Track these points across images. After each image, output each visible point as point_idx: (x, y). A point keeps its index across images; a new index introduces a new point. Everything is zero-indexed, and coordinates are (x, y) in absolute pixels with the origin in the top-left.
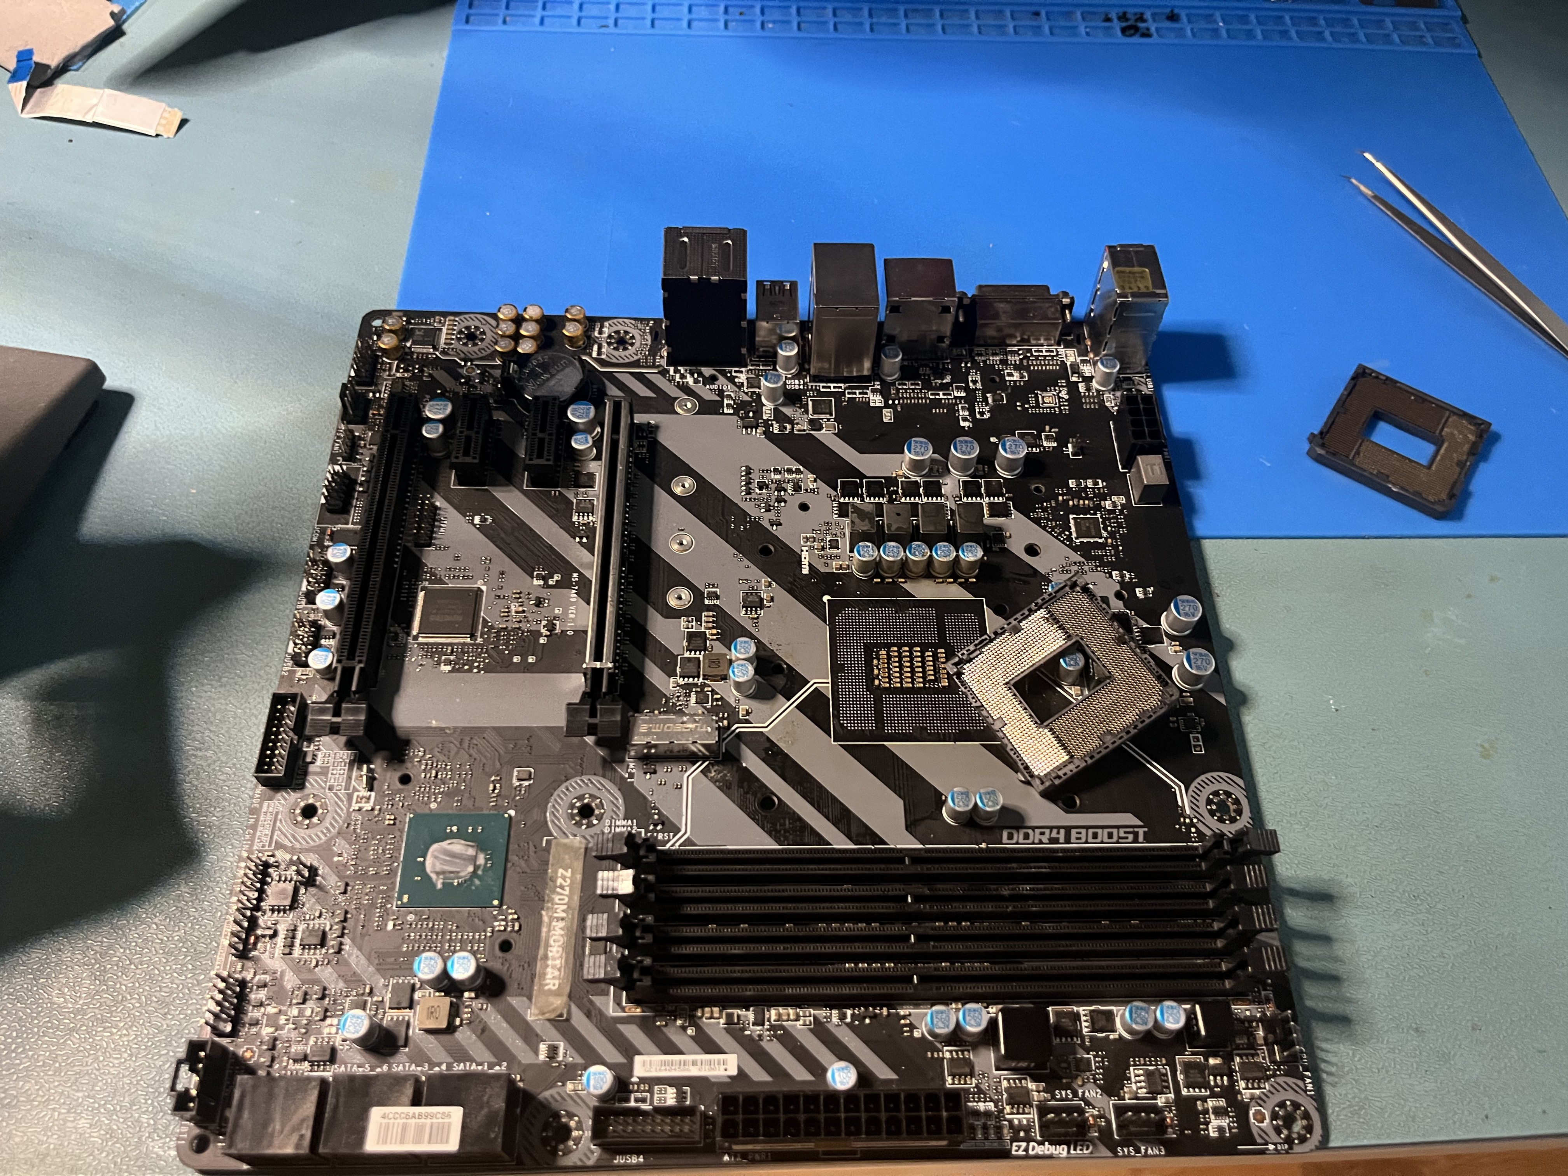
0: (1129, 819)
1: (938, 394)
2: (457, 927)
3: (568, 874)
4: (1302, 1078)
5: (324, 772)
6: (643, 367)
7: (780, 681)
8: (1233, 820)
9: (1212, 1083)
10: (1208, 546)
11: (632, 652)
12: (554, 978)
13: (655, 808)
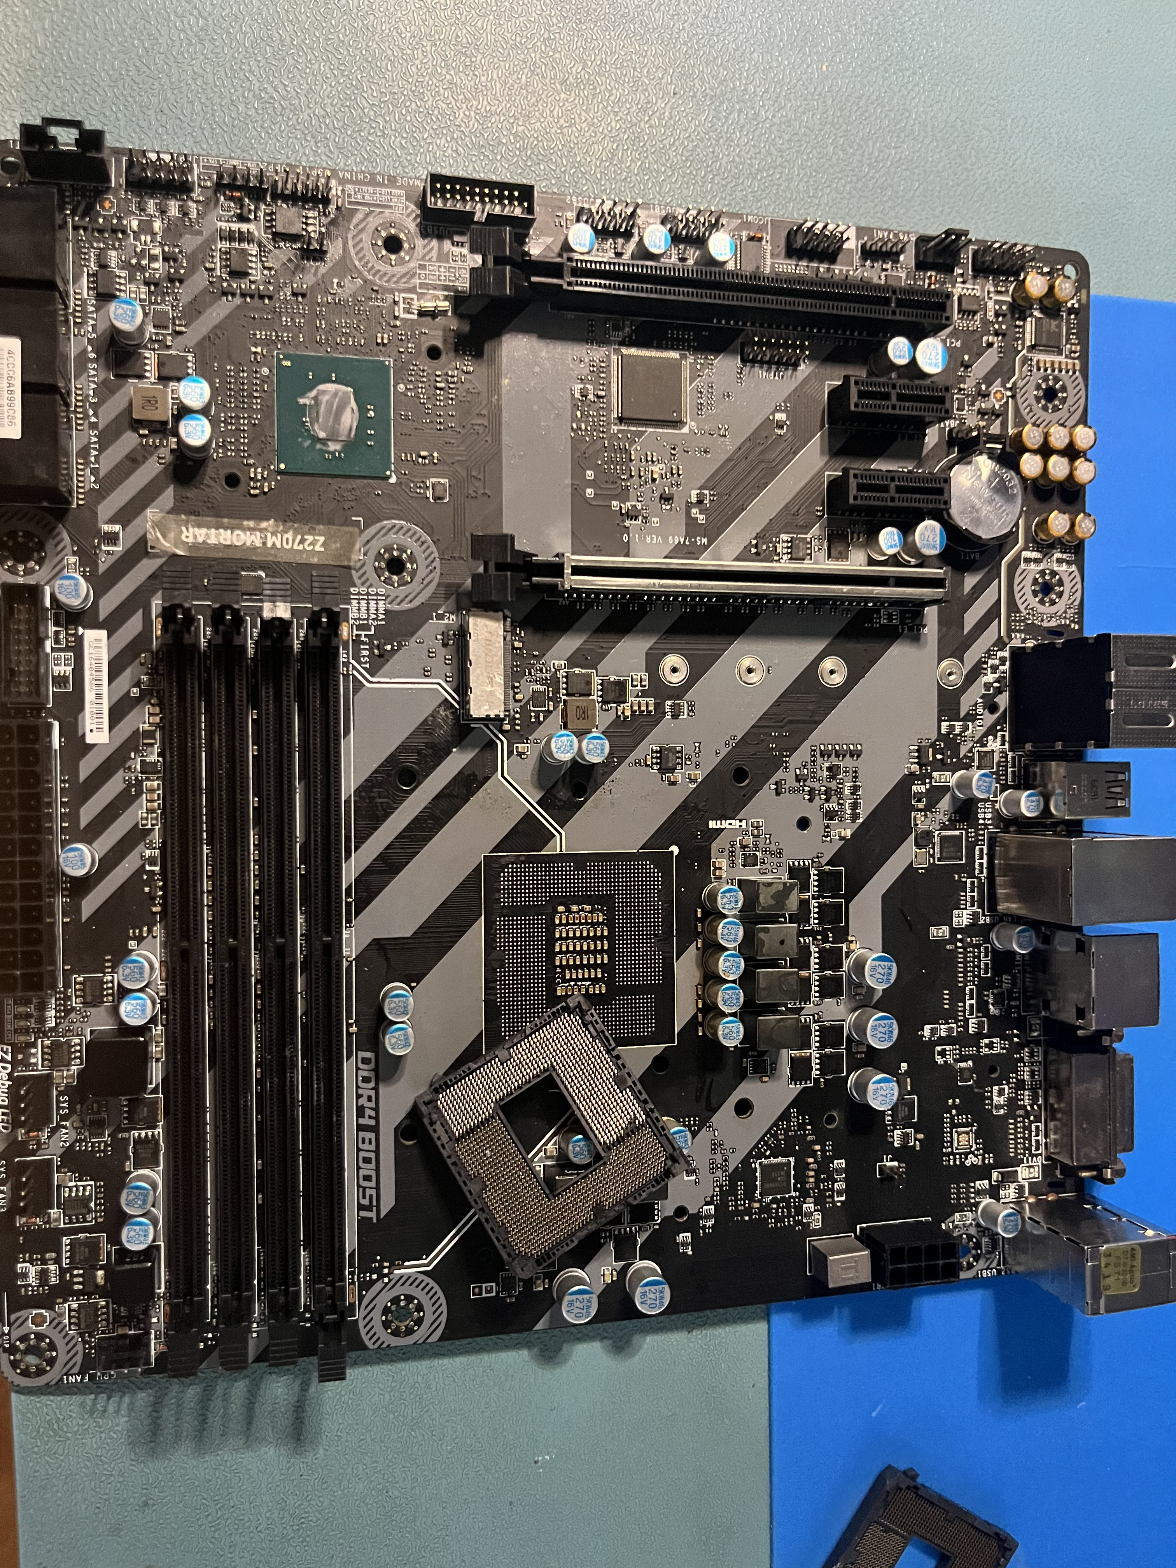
0: (388, 1201)
1: (971, 998)
2: (255, 424)
3: (318, 548)
4: (82, 1372)
5: (443, 257)
6: (1008, 616)
7: (563, 794)
8: (386, 1325)
9: (76, 1272)
10: (761, 1327)
11: (597, 615)
12: (195, 537)
13: (400, 647)
